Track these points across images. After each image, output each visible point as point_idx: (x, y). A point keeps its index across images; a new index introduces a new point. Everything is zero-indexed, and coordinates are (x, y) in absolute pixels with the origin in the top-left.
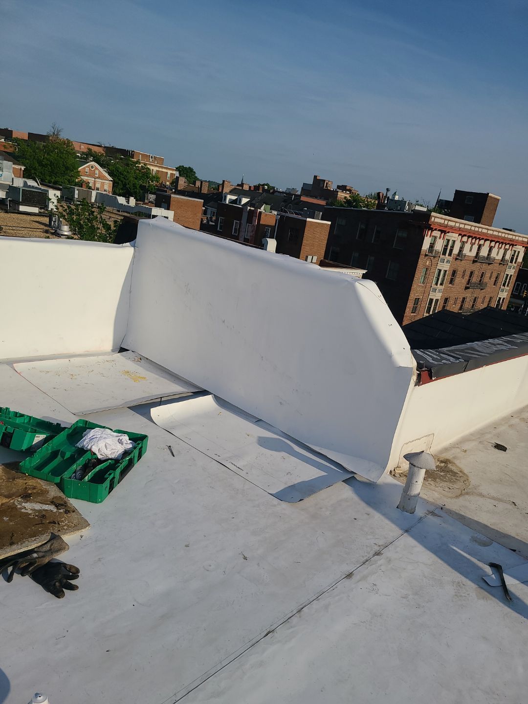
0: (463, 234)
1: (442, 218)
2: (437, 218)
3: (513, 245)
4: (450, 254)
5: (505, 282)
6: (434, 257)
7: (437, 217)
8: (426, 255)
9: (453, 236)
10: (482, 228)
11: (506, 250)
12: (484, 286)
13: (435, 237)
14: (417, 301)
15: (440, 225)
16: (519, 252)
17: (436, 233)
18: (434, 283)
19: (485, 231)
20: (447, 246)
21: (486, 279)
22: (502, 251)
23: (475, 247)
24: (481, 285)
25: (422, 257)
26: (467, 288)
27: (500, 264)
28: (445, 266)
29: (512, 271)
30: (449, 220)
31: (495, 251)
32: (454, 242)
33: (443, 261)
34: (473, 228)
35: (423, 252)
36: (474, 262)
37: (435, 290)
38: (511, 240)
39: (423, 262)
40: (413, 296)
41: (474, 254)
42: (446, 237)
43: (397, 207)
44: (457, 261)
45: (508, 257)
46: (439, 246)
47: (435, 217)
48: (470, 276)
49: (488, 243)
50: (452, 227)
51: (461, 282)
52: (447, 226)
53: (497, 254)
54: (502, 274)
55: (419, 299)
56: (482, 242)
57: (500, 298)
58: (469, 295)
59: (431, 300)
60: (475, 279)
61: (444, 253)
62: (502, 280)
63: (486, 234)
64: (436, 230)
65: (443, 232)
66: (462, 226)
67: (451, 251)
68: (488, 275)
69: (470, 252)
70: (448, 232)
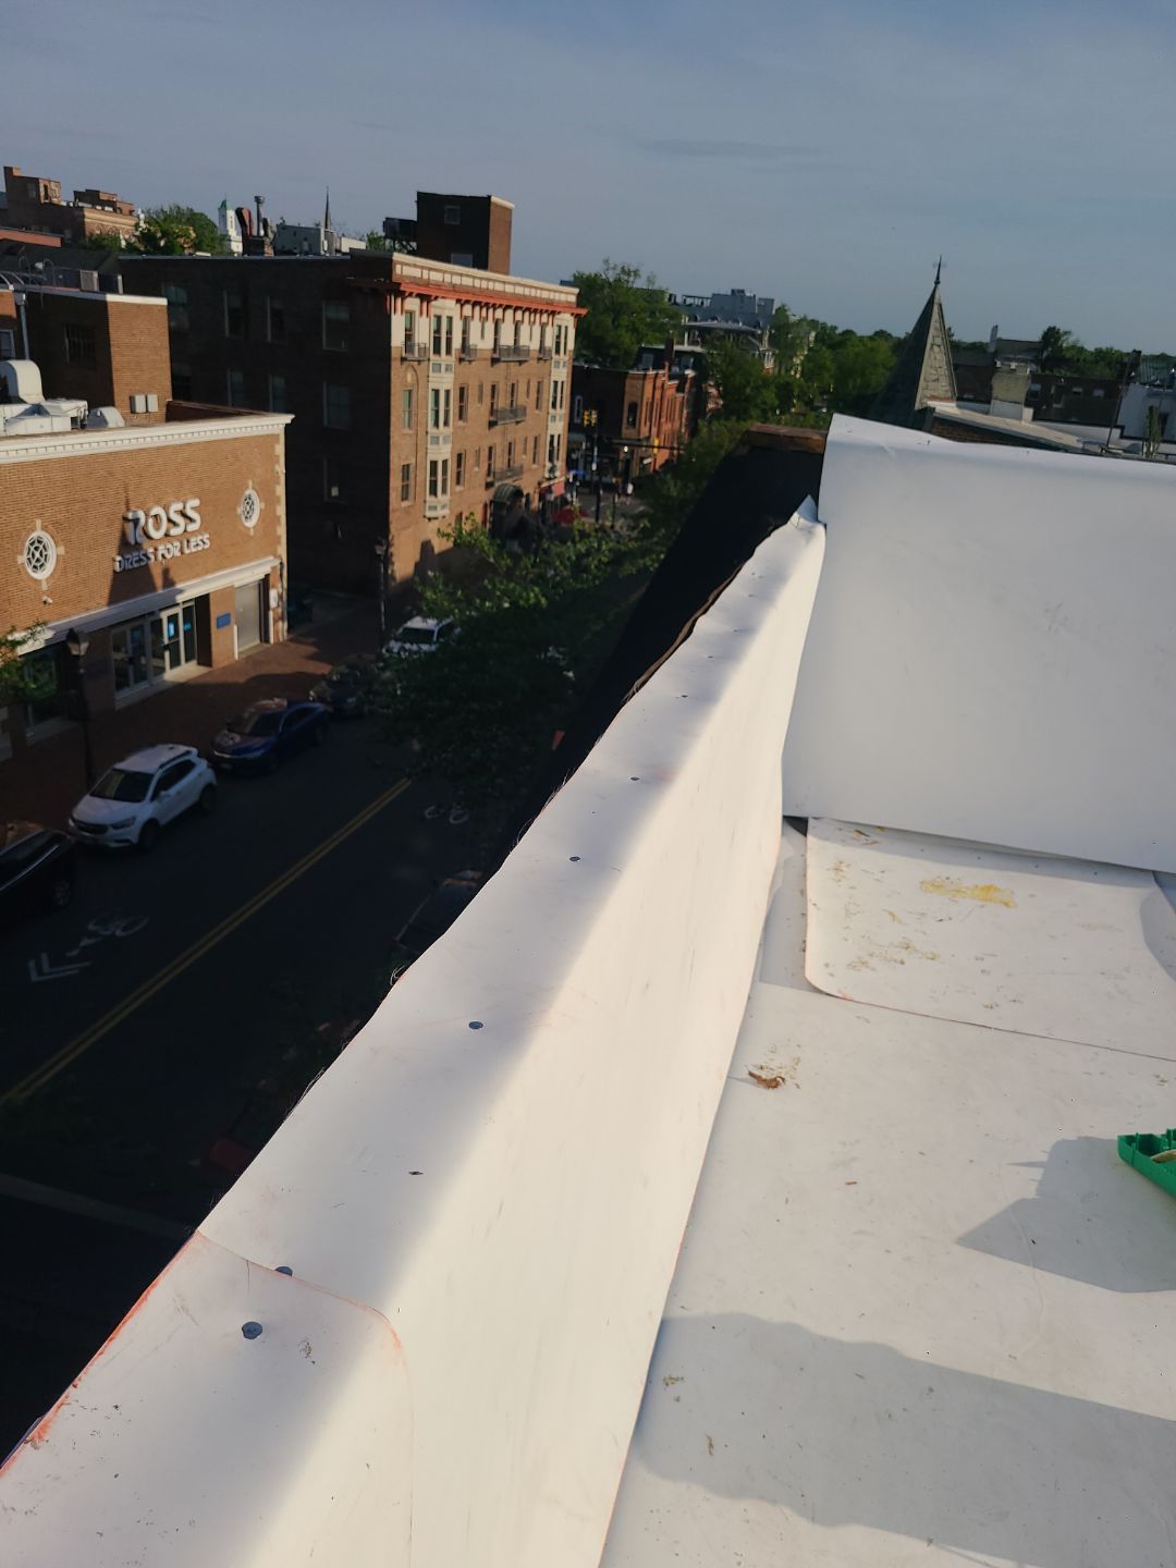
0: (464, 298)
1: (415, 266)
2: (407, 266)
3: (553, 313)
4: (449, 352)
5: (555, 398)
6: (419, 361)
7: (406, 264)
8: (403, 360)
9: (447, 307)
10: (494, 281)
11: (543, 326)
12: (520, 413)
13: (411, 314)
14: (406, 468)
15: (415, 281)
16: (566, 328)
17: (412, 304)
18: (431, 422)
19: (499, 287)
20: (438, 331)
21: (521, 399)
22: (537, 329)
23: (490, 326)
24: (516, 413)
25: (395, 365)
26: (492, 424)
27: (539, 359)
28: (445, 381)
29: (561, 373)
30: (430, 269)
31: (525, 329)
32: (450, 319)
33: (438, 368)
34: (477, 283)
35: (395, 354)
36: (494, 361)
37: (436, 440)
38: (550, 302)
39: (400, 377)
40: (397, 460)
41: (490, 345)
42: (433, 311)
43: (301, 244)
44: (463, 363)
45: (549, 342)
46: (423, 336)
47: (403, 264)
48: (493, 397)
49: (509, 313)
50: (438, 286)
51: (478, 411)
52: (427, 284)
53: (530, 339)
54: (546, 381)
55: (408, 466)
56: (499, 313)
57: (552, 437)
58: (496, 438)
59: (434, 464)
60: (502, 402)
61: (437, 351)
62: (548, 396)
63: (502, 294)
64: (411, 295)
65: (425, 298)
66: (456, 280)
67: (449, 341)
68: (522, 388)
69: (482, 341)
70: (436, 298)
